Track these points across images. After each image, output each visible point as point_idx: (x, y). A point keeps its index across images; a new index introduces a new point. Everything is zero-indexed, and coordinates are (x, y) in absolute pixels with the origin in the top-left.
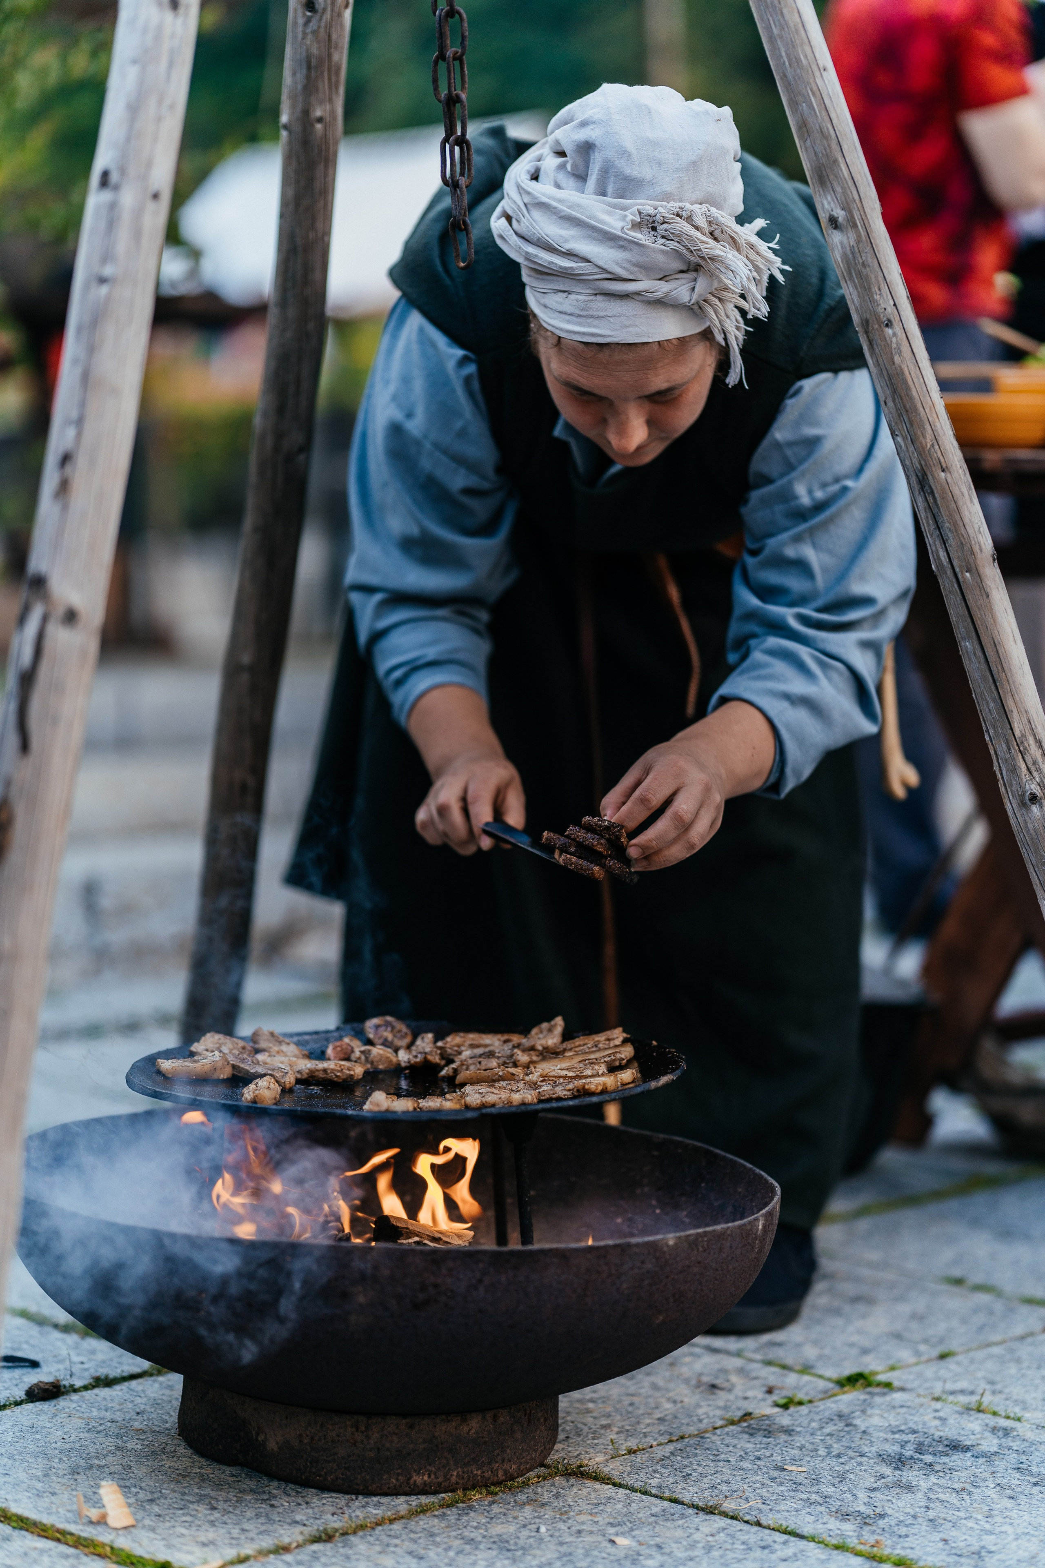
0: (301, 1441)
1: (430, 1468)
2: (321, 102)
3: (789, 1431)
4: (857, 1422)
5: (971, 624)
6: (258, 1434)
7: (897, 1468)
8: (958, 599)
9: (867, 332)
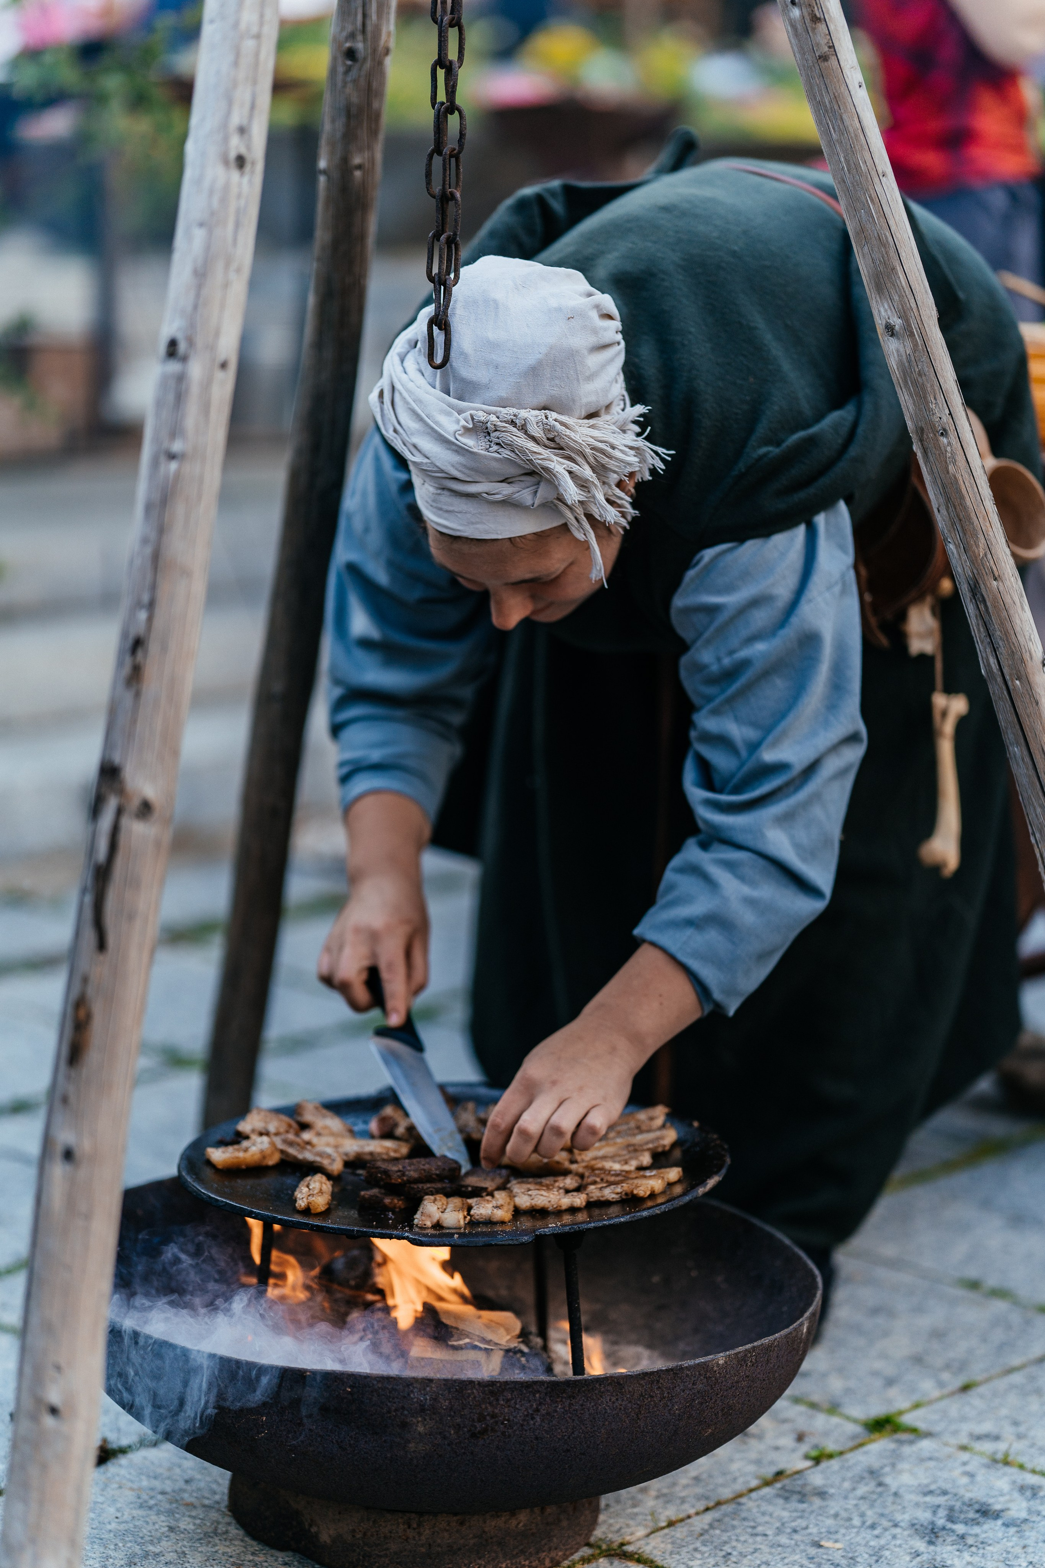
0: (354, 1536)
1: (480, 1562)
2: (361, 150)
3: (822, 1494)
4: (888, 1480)
5: (1019, 731)
6: (310, 1526)
7: (931, 1543)
8: (1007, 706)
9: (921, 440)
